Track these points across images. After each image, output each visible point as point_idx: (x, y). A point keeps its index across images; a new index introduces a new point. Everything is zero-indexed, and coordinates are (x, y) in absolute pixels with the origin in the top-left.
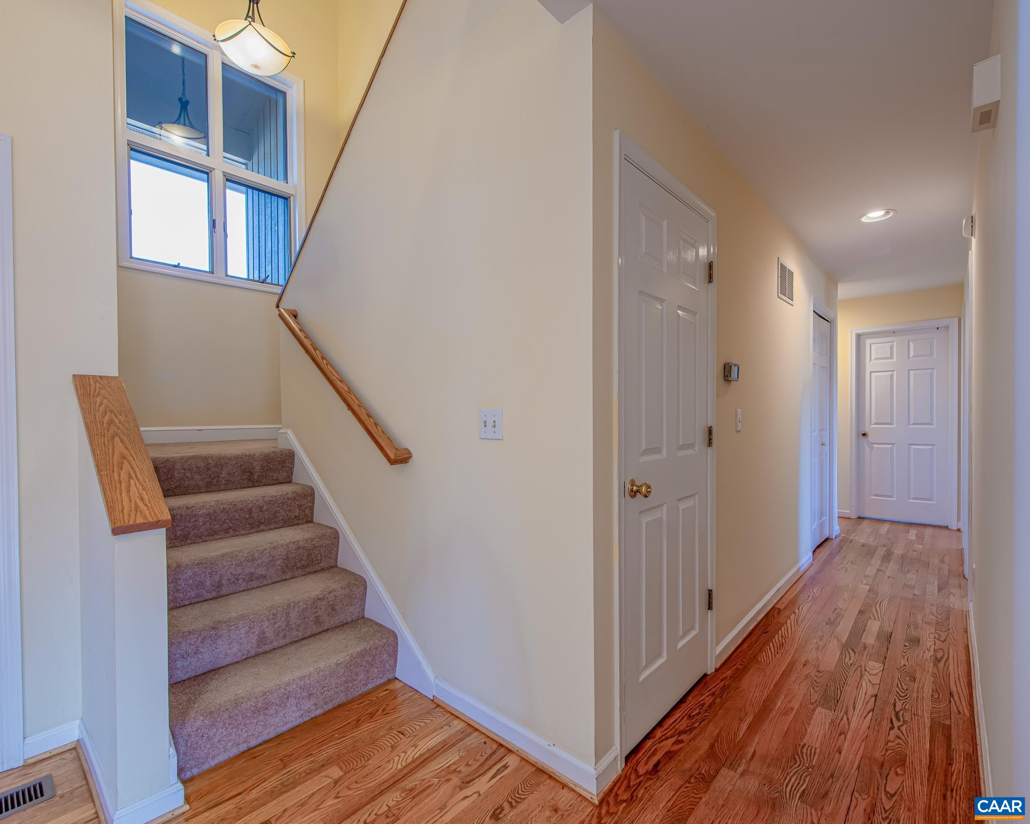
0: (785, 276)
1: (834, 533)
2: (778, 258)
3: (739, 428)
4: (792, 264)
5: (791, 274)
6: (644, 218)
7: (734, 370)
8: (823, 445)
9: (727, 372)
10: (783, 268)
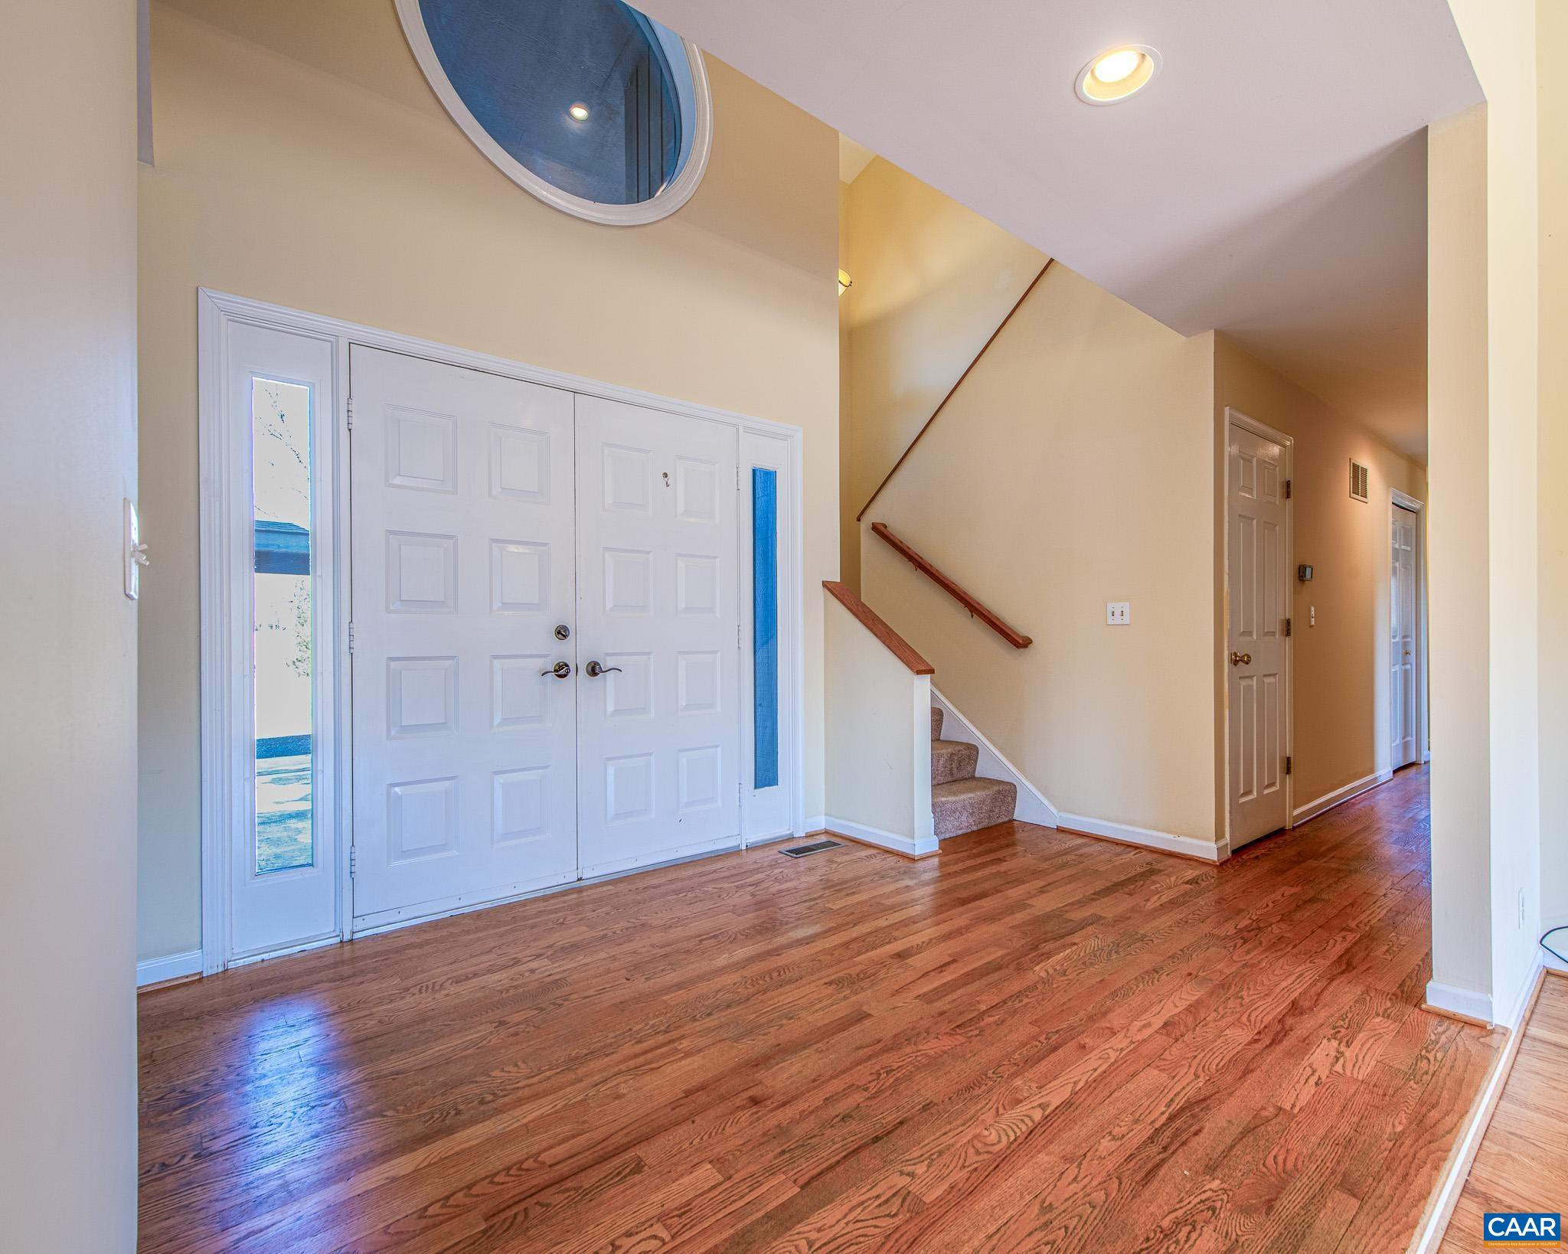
0: (1358, 474)
1: (1422, 757)
2: (1350, 459)
3: (1313, 623)
4: (1365, 461)
5: (1365, 471)
6: (1242, 461)
7: (1308, 571)
8: (1407, 653)
9: (1301, 574)
10: (1356, 468)
